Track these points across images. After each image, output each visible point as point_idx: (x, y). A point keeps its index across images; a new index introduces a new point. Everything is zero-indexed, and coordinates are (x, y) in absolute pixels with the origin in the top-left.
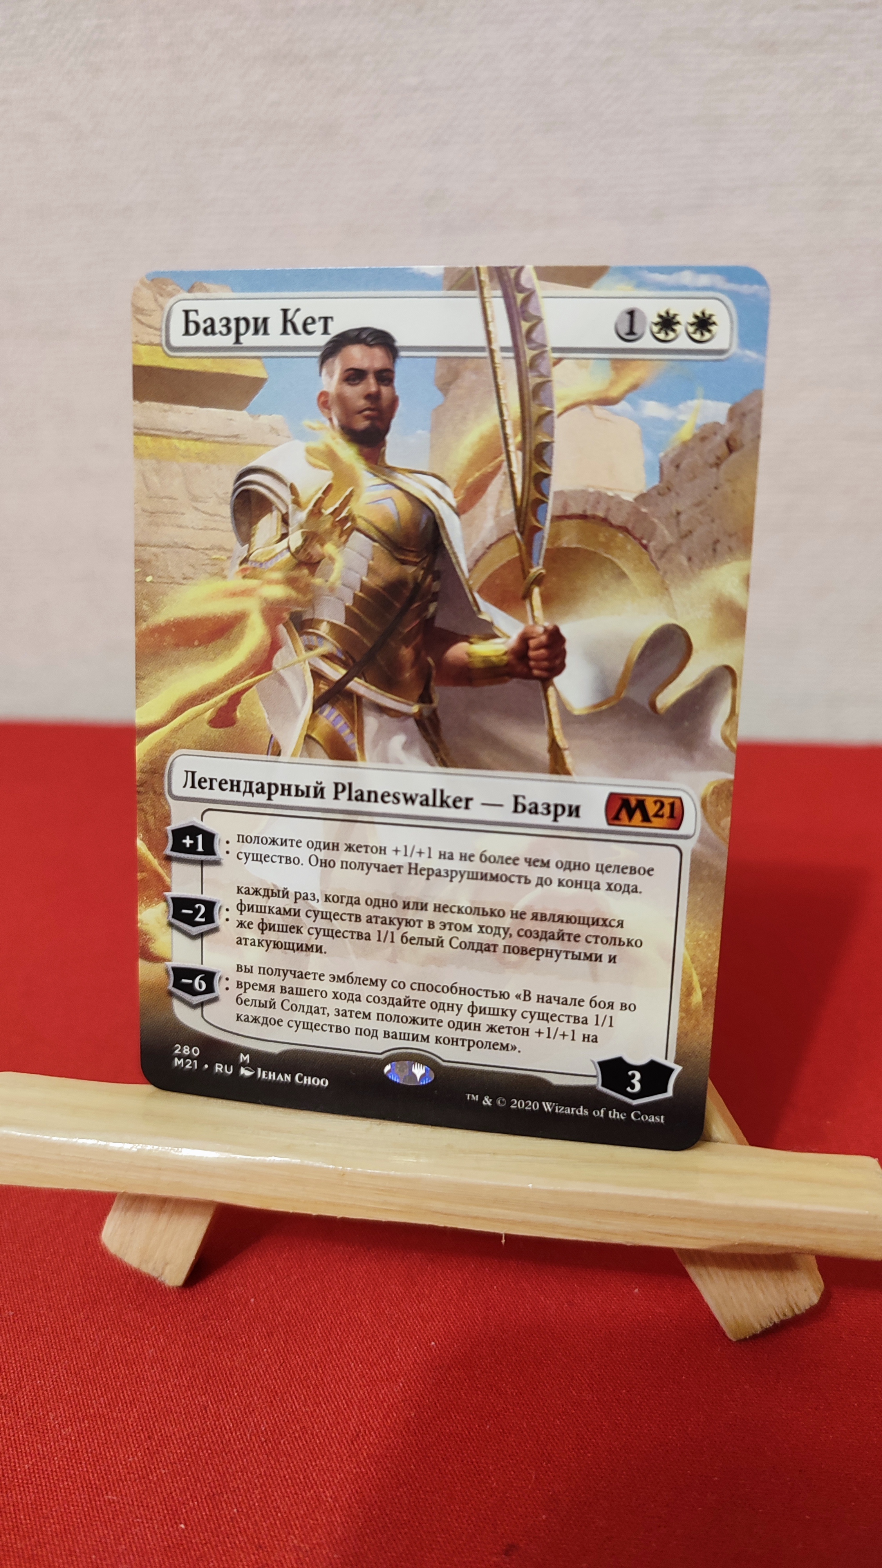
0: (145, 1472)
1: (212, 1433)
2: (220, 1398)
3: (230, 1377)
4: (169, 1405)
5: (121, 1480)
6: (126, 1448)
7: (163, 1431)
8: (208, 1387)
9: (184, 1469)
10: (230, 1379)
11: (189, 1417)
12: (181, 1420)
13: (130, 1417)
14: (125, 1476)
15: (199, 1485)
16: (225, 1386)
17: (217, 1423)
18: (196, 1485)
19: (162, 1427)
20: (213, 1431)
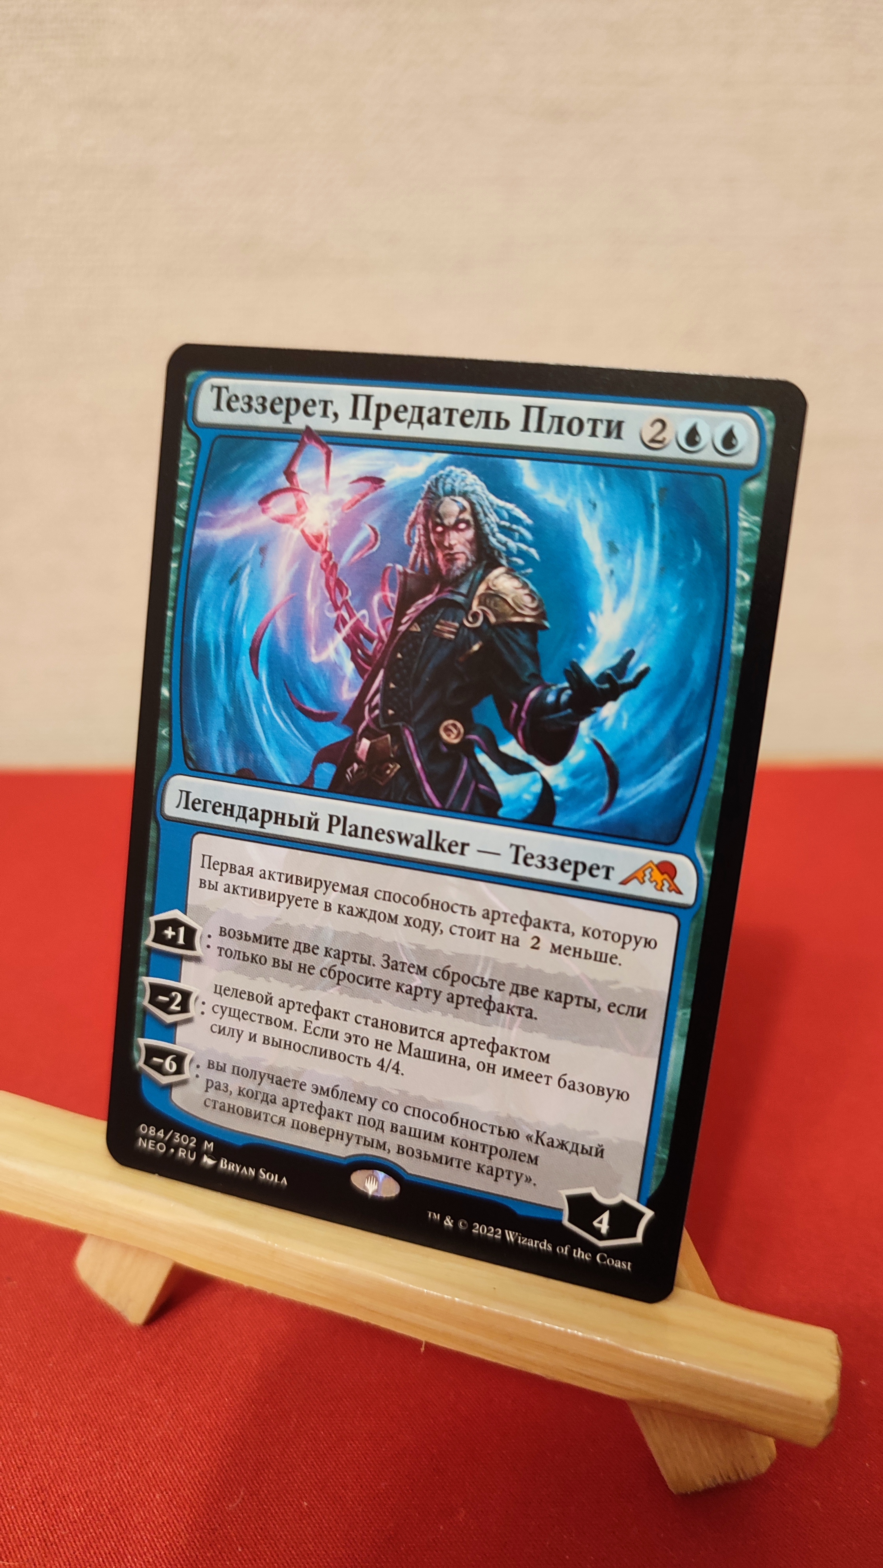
0: (45, 1534)
1: (110, 1489)
2: (115, 1452)
3: (122, 1430)
4: (64, 1465)
5: (21, 1545)
6: (24, 1514)
7: (60, 1492)
8: (102, 1443)
9: (85, 1527)
10: (124, 1433)
11: (85, 1476)
12: (77, 1479)
13: (24, 1482)
14: (25, 1541)
15: (102, 1541)
16: (118, 1441)
17: (114, 1477)
18: (99, 1542)
19: (58, 1488)
20: (111, 1486)
